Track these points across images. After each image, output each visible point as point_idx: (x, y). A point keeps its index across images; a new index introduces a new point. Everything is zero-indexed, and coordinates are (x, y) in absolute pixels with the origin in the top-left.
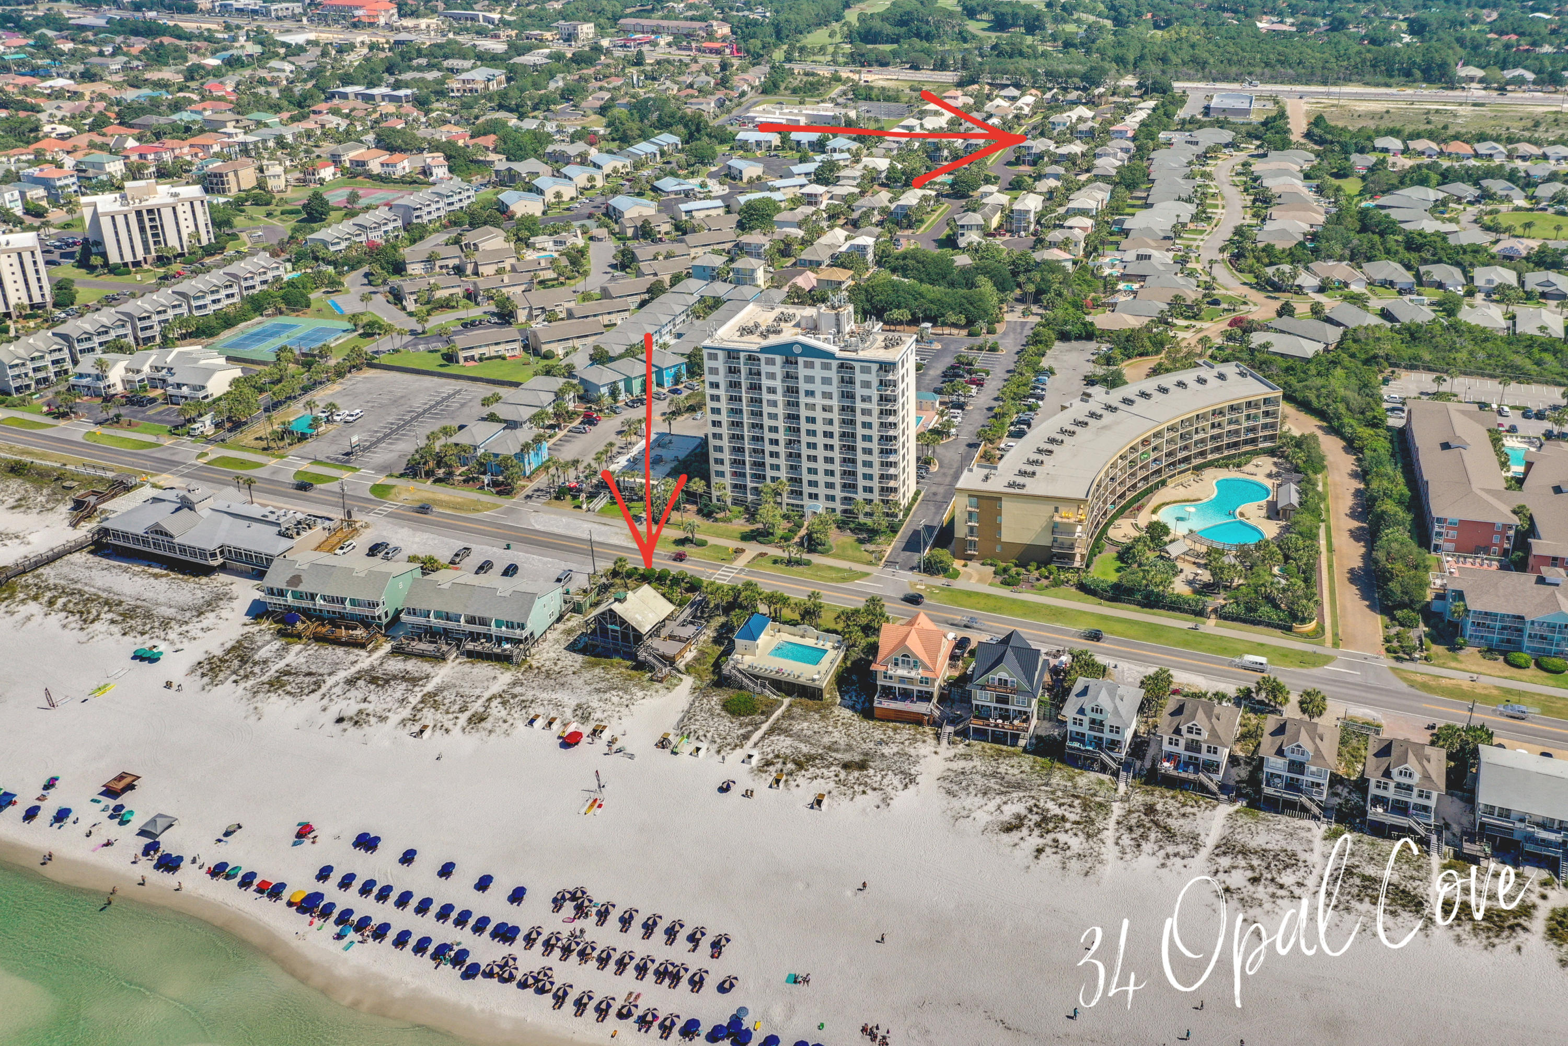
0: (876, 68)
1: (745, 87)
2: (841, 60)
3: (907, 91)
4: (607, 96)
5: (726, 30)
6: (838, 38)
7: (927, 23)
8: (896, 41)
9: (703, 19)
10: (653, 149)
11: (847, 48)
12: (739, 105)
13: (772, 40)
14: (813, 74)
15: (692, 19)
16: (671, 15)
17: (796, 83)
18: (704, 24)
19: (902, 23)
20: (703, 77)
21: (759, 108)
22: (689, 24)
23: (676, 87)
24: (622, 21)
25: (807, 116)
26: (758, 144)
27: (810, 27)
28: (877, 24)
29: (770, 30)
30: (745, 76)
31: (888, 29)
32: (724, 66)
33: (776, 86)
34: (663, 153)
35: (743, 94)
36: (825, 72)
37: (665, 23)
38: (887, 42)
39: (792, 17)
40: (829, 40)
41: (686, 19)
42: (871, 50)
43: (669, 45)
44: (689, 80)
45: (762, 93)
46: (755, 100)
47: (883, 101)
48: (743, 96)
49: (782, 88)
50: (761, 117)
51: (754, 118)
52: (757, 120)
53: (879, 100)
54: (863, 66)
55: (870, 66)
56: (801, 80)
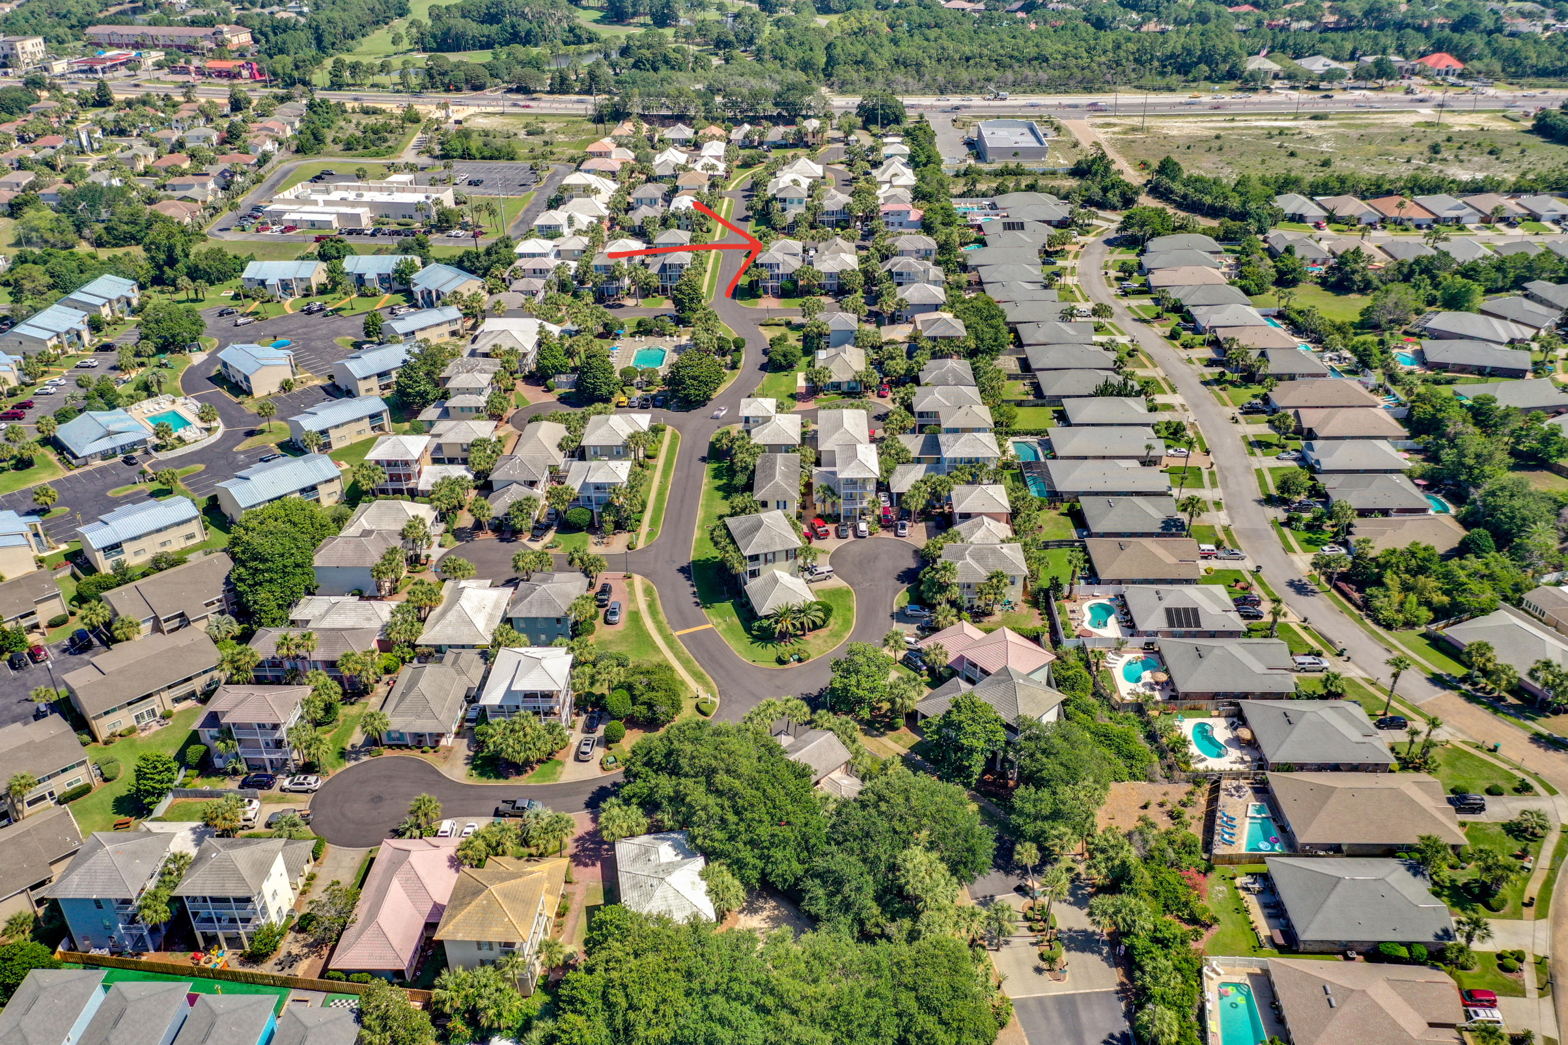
0: (468, 94)
1: (269, 146)
2: (414, 81)
3: (522, 134)
4: (26, 178)
5: (243, 38)
6: (405, 45)
7: (523, 16)
8: (487, 45)
9: (208, 22)
10: (75, 320)
11: (420, 58)
12: (258, 180)
13: (313, 51)
14: (375, 112)
15: (194, 23)
16: (167, 17)
17: (350, 131)
18: (209, 31)
19: (491, 18)
20: (202, 128)
21: (288, 194)
22: (188, 30)
23: (152, 152)
24: (91, 30)
25: (373, 205)
26: (286, 285)
27: (363, 29)
28: (459, 24)
29: (304, 36)
30: (268, 122)
31: (474, 29)
32: (237, 105)
33: (318, 138)
34: (95, 326)
35: (264, 159)
36: (393, 106)
37: (153, 30)
38: (474, 47)
39: (336, 15)
40: (393, 49)
41: (186, 23)
42: (457, 66)
43: (159, 66)
44: (175, 135)
45: (297, 151)
46: (287, 166)
47: (491, 158)
48: (265, 162)
49: (329, 140)
50: (294, 211)
51: (282, 213)
52: (286, 217)
53: (483, 158)
54: (447, 90)
55: (458, 90)
56: (358, 124)
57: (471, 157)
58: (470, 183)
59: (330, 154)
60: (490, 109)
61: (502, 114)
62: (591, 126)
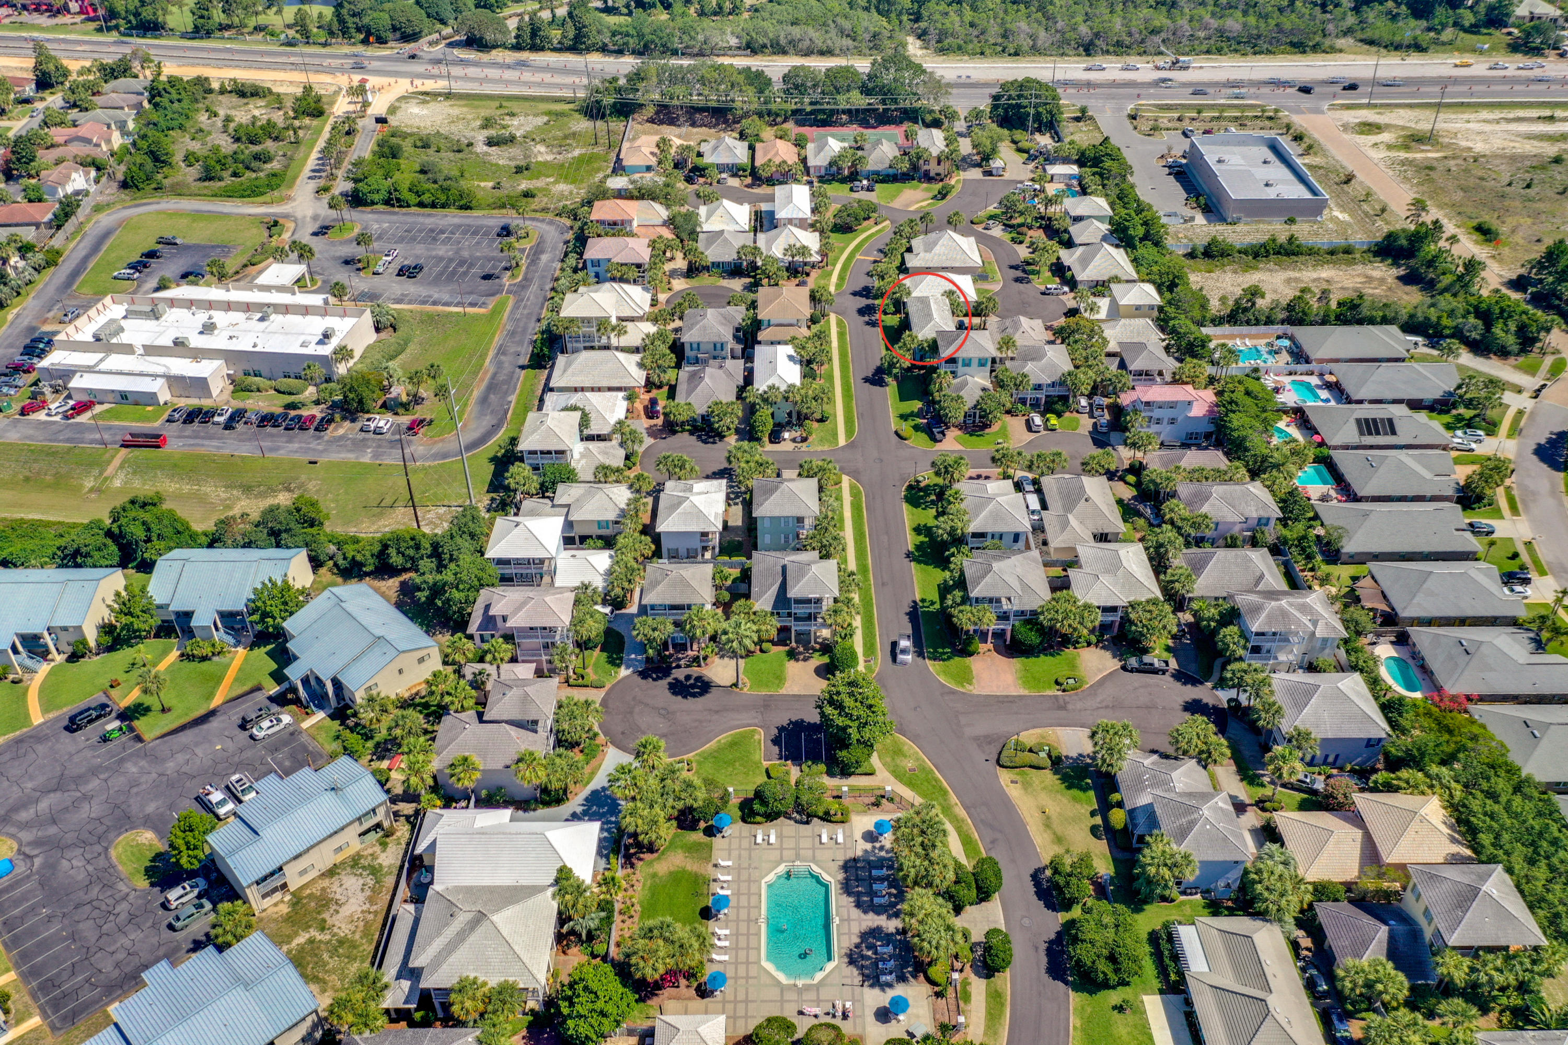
0: (396, 48)
1: (77, 181)
3: (481, 143)
12: (49, 262)
14: (254, 92)
17: (214, 138)
32: (45, 76)
33: (160, 158)
35: (66, 211)
36: (282, 77)
45: (124, 185)
46: (105, 220)
47: (433, 205)
48: (67, 216)
49: (178, 158)
50: (90, 369)
51: (68, 373)
52: (76, 383)
53: (421, 205)
54: (365, 42)
55: (381, 41)
56: (228, 119)
57: (402, 203)
58: (401, 273)
59: (178, 191)
60: (430, 85)
61: (448, 96)
62: (583, 125)
